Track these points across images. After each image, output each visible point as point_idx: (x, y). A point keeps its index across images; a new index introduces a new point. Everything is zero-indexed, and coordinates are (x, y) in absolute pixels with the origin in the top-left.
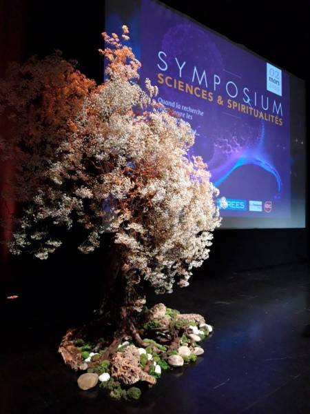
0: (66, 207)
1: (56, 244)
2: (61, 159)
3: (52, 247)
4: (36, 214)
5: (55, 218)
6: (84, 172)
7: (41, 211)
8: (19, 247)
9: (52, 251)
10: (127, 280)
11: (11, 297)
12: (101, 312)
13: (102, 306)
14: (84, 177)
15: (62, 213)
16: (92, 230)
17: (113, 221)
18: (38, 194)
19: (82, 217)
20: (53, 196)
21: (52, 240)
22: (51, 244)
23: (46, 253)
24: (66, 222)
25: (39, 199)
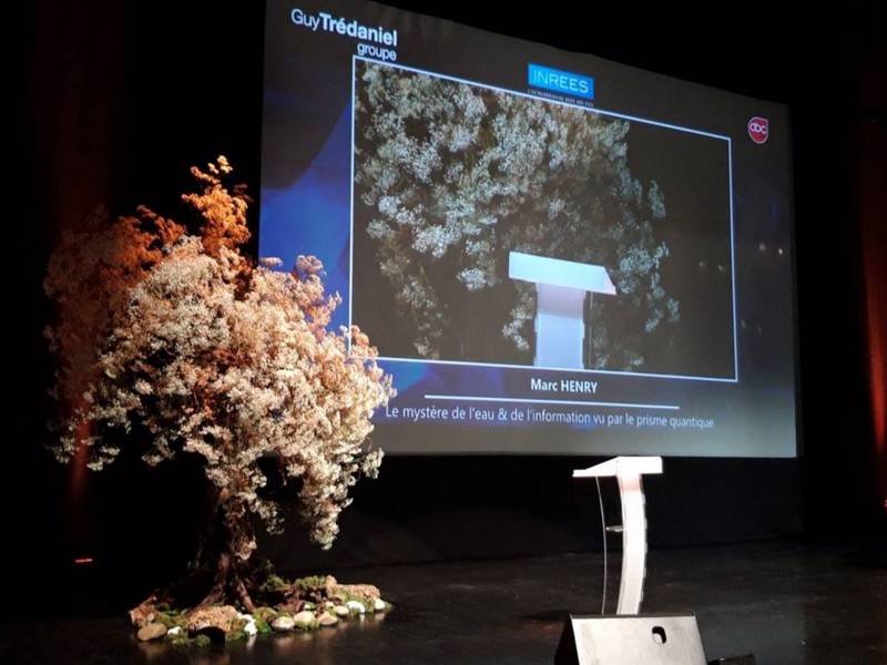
0: (122, 406)
1: (114, 451)
2: (113, 349)
3: (108, 456)
4: (87, 414)
5: (110, 419)
6: (144, 362)
7: (93, 411)
8: (66, 454)
9: (110, 461)
10: (226, 512)
11: (82, 561)
12: (198, 564)
13: (199, 554)
14: (146, 369)
15: (118, 412)
16: (158, 434)
17: (184, 423)
18: (89, 390)
19: (146, 418)
20: (105, 391)
21: (109, 447)
22: (105, 451)
23: (101, 463)
24: (124, 424)
25: (88, 396)
